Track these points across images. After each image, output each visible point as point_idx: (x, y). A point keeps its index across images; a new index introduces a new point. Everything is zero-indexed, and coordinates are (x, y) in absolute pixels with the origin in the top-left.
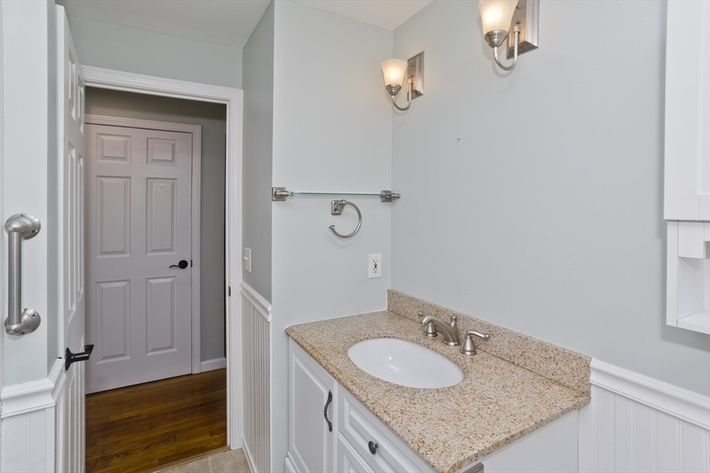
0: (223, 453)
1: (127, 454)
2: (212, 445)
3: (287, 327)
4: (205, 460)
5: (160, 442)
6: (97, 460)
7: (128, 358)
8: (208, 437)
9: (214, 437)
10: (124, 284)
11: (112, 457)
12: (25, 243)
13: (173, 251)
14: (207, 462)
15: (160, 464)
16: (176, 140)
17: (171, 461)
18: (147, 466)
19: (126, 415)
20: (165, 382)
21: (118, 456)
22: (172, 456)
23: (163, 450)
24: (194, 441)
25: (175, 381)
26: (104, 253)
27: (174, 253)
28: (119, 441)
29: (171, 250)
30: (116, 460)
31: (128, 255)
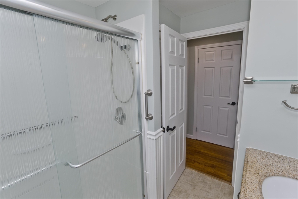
0: (228, 185)
1: (200, 164)
2: (226, 179)
3: (248, 148)
4: (221, 182)
5: (210, 166)
6: (192, 160)
7: (211, 133)
8: (226, 175)
9: (228, 177)
10: (211, 107)
11: (196, 162)
12: (149, 97)
13: (230, 97)
14: (221, 183)
15: (207, 173)
16: (234, 49)
17: (210, 174)
18: (203, 171)
19: (205, 152)
20: (222, 147)
21: (197, 163)
22: (211, 173)
23: (209, 169)
24: (221, 173)
25: (226, 148)
26: (205, 95)
27: (230, 98)
28: (199, 159)
29: (228, 97)
30: (196, 163)
31: (213, 97)
